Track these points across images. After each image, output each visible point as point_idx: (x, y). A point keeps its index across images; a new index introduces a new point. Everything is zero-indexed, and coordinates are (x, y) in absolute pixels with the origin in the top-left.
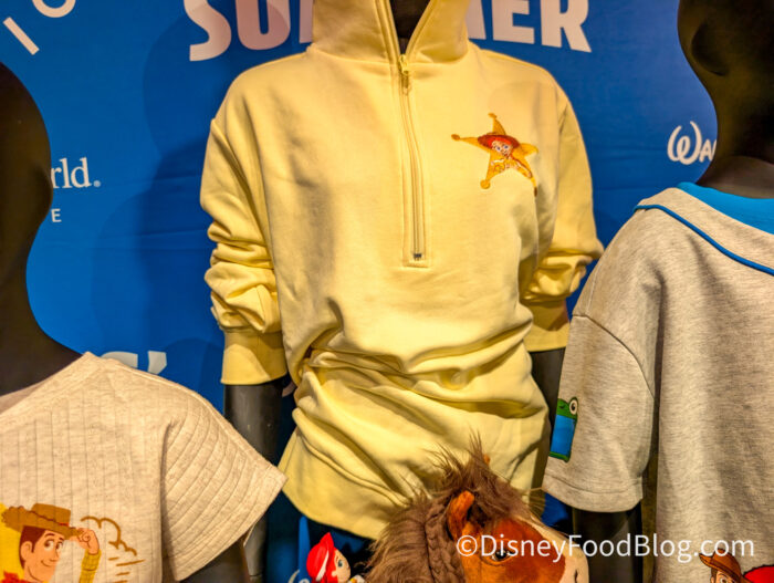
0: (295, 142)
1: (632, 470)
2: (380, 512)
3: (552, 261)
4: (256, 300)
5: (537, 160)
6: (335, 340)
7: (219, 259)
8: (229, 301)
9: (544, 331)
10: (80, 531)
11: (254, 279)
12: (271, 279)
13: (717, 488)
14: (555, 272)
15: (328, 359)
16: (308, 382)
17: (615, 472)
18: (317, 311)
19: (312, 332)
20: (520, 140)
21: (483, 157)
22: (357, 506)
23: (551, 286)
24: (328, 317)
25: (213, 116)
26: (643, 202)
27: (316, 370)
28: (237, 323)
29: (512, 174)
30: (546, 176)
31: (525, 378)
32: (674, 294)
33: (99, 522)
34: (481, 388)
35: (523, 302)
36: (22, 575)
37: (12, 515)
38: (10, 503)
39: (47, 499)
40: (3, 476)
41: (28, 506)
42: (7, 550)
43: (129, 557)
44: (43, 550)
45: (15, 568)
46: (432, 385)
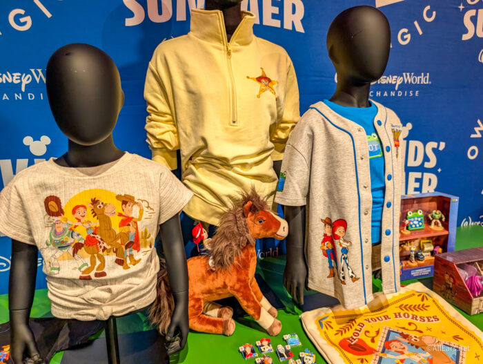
15: (200, 160)
33: (142, 201)
36: (123, 214)
37: (118, 197)
38: (117, 194)
39: (128, 194)
40: (115, 186)
41: (123, 195)
42: (118, 207)
43: (152, 211)
44: (128, 207)
45: (121, 212)
46: (238, 169)
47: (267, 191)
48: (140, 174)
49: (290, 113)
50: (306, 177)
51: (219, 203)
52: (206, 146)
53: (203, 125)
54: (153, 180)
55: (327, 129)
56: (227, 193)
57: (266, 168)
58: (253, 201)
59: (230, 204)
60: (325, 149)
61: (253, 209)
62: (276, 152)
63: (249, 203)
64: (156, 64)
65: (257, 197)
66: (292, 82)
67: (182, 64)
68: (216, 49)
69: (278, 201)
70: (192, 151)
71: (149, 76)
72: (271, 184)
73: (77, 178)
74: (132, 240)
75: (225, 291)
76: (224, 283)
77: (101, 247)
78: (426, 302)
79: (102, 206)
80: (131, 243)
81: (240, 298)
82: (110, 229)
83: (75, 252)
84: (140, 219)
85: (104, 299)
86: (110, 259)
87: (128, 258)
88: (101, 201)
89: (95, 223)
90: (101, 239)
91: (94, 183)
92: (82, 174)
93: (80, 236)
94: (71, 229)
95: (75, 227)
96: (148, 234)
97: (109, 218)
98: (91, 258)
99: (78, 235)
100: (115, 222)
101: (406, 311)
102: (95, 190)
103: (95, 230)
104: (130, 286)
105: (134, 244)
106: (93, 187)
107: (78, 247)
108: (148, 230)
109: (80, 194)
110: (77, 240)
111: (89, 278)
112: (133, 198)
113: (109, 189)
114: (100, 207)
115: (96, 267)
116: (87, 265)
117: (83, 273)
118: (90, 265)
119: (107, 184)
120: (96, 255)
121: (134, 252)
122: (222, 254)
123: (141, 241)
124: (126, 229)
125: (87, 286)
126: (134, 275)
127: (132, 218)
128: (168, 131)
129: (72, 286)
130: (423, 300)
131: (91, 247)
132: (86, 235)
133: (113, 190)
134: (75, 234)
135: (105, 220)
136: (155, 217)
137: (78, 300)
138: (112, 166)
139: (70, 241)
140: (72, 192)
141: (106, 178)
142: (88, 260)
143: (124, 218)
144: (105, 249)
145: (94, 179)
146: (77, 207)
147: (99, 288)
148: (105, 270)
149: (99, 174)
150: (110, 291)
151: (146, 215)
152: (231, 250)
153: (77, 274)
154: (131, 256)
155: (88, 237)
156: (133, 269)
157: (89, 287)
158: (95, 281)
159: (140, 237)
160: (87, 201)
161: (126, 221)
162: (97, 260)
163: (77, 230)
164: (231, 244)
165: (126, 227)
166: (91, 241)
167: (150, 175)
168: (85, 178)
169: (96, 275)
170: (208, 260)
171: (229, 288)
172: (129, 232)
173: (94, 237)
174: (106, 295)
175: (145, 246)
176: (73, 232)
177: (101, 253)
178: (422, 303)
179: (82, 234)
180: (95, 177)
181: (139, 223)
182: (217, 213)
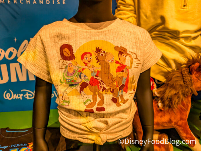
10: (129, 54)
11: (130, 15)
36: (119, 62)
37: (116, 48)
39: (123, 46)
40: (113, 39)
41: (119, 46)
44: (123, 57)
45: (118, 60)
51: (165, 65)
52: (162, 23)
58: (199, 63)
73: (86, 30)
74: (124, 83)
76: (170, 119)
77: (101, 87)
79: (104, 54)
82: (109, 73)
84: (130, 67)
85: (101, 128)
86: (108, 97)
87: (120, 98)
88: (103, 50)
89: (98, 67)
90: (102, 81)
91: (98, 35)
92: (89, 28)
93: (86, 77)
94: (79, 71)
95: (83, 69)
97: (108, 64)
98: (93, 95)
99: (85, 76)
100: (113, 67)
102: (99, 41)
103: (98, 74)
106: (97, 38)
107: (84, 86)
109: (87, 44)
110: (83, 80)
111: (92, 112)
113: (109, 41)
114: (102, 55)
115: (97, 102)
116: (90, 101)
117: (87, 107)
118: (92, 101)
119: (108, 37)
120: (97, 93)
127: (126, 66)
131: (93, 87)
132: (91, 77)
139: (79, 80)
140: (82, 41)
142: (91, 97)
143: (120, 65)
144: (104, 89)
145: (98, 32)
146: (85, 54)
148: (104, 106)
153: (82, 108)
154: (122, 96)
155: (92, 78)
161: (121, 68)
162: (98, 97)
165: (121, 73)
168: (91, 31)
169: (98, 109)
171: (173, 123)
172: (123, 77)
173: (96, 79)
176: (81, 73)
179: (88, 75)
180: (99, 31)
181: (130, 70)
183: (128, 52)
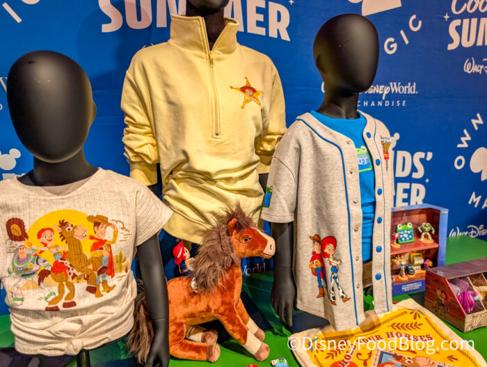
0: (166, 85)
1: (290, 210)
2: (201, 233)
3: (268, 137)
4: (148, 150)
5: (262, 97)
6: (185, 166)
7: (129, 132)
8: (136, 150)
9: (265, 166)
10: (111, 224)
11: (146, 141)
12: (154, 142)
13: (315, 215)
14: (269, 141)
15: (181, 174)
16: (172, 184)
17: (284, 210)
18: (177, 155)
19: (175, 163)
20: (256, 89)
21: (242, 96)
22: (192, 231)
23: (268, 147)
24: (182, 157)
25: (127, 69)
26: (298, 118)
27: (174, 179)
28: (138, 160)
29: (253, 103)
30: (266, 103)
31: (256, 182)
32: (304, 150)
33: (117, 222)
34: (240, 185)
35: (257, 153)
36: (96, 236)
37: (90, 218)
38: (89, 214)
39: (100, 214)
40: (86, 206)
41: (95, 215)
42: (90, 228)
43: (127, 233)
44: (101, 229)
45: (93, 234)
46: (222, 184)
47: (253, 207)
48: (114, 192)
49: (276, 124)
50: (293, 192)
51: (202, 220)
52: (187, 160)
53: (184, 138)
54: (128, 199)
55: (314, 142)
56: (210, 209)
57: (252, 182)
58: (238, 218)
59: (213, 221)
60: (313, 162)
61: (238, 227)
62: (263, 165)
63: (233, 221)
64: (134, 73)
65: (242, 214)
66: (278, 92)
67: (161, 73)
68: (197, 57)
69: (264, 217)
70: (172, 166)
71: (127, 87)
72: (257, 198)
73: (43, 198)
74: (106, 265)
75: (209, 314)
76: (208, 306)
77: (70, 273)
78: (418, 321)
79: (71, 229)
80: (104, 268)
81: (225, 322)
82: (81, 253)
83: (41, 280)
84: (114, 242)
85: (73, 331)
86: (80, 287)
87: (101, 285)
88: (71, 222)
89: (64, 247)
90: (71, 265)
91: (63, 203)
92: (49, 194)
93: (46, 263)
94: (36, 255)
95: (41, 252)
96: (123, 258)
97: (79, 241)
98: (59, 287)
99: (44, 261)
100: (87, 245)
101: (398, 330)
102: (64, 211)
103: (64, 256)
104: (103, 315)
105: (108, 269)
106: (61, 207)
107: (43, 274)
108: (123, 253)
109: (46, 216)
110: (42, 266)
111: (56, 309)
112: (107, 218)
113: (79, 210)
114: (69, 229)
115: (65, 296)
116: (55, 294)
117: (49, 304)
118: (57, 294)
119: (77, 204)
120: (64, 283)
121: (108, 278)
122: (205, 275)
123: (116, 266)
124: (98, 253)
125: (54, 318)
126: (108, 303)
127: (106, 241)
128: (147, 144)
129: (38, 318)
130: (415, 318)
131: (58, 275)
132: (54, 260)
133: (84, 211)
134: (40, 261)
135: (75, 244)
136: (131, 239)
137: (45, 333)
138: (82, 184)
139: (35, 268)
140: (38, 214)
141: (76, 197)
142: (55, 289)
143: (96, 241)
144: (74, 276)
145: (62, 199)
146: (43, 230)
147: (68, 319)
148: (75, 299)
149: (69, 193)
150: (80, 322)
151: (121, 236)
152: (215, 271)
153: (43, 305)
154: (105, 282)
155: (56, 263)
156: (107, 296)
157: (56, 319)
158: (63, 312)
159: (115, 261)
160: (54, 224)
161: (99, 244)
162: (66, 288)
163: (43, 256)
164: (214, 264)
165: (98, 251)
166: (59, 268)
167: (126, 193)
168: (52, 198)
169: (65, 305)
170: (190, 281)
171: (213, 311)
172: (102, 256)
173: (62, 263)
174: (77, 327)
175: (121, 271)
176: (38, 258)
177: (70, 280)
178: (414, 321)
179: (49, 260)
180: (64, 197)
181: (113, 246)
182: (199, 230)
183: (110, 221)
